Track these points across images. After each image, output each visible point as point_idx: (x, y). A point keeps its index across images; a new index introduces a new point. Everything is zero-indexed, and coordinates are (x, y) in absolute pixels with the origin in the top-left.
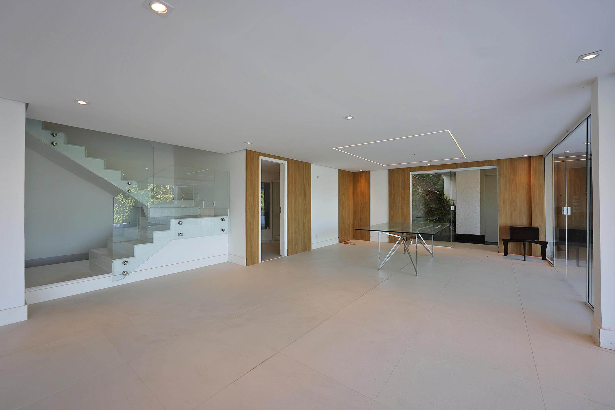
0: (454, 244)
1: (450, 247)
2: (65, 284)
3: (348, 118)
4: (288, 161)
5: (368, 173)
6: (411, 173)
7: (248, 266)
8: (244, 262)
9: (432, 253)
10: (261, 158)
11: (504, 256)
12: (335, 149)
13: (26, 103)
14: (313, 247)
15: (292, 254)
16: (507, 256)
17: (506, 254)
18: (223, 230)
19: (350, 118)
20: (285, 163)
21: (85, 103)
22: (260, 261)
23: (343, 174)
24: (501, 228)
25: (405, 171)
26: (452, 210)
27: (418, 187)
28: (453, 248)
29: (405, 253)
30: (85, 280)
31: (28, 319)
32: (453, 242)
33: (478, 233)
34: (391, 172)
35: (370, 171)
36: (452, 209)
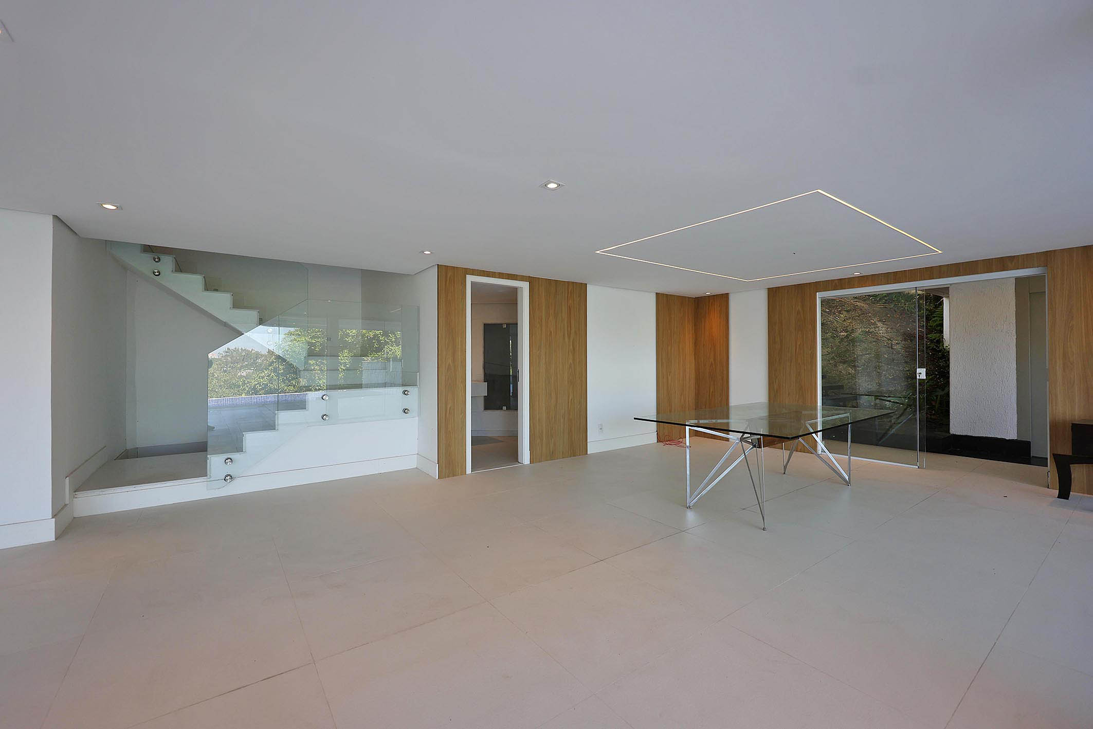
0: (926, 457)
1: (915, 467)
2: (134, 489)
3: (549, 186)
4: (531, 280)
5: (723, 299)
6: (819, 295)
7: (442, 478)
8: (434, 471)
9: (847, 478)
10: (470, 279)
11: (1058, 497)
12: (598, 252)
13: (53, 215)
14: (592, 449)
15: (542, 461)
16: (1068, 499)
17: (1064, 494)
18: (405, 411)
19: (552, 186)
20: (525, 286)
21: (115, 208)
22: (469, 470)
23: (665, 302)
24: (1054, 426)
25: (805, 291)
26: (918, 377)
27: (879, 324)
28: (923, 468)
29: (784, 473)
30: (165, 485)
31: (56, 539)
32: (922, 453)
33: (1011, 434)
34: (774, 294)
35: (727, 294)
36: (918, 375)
